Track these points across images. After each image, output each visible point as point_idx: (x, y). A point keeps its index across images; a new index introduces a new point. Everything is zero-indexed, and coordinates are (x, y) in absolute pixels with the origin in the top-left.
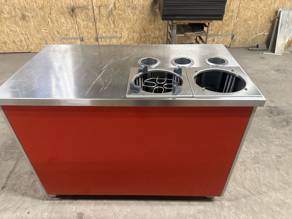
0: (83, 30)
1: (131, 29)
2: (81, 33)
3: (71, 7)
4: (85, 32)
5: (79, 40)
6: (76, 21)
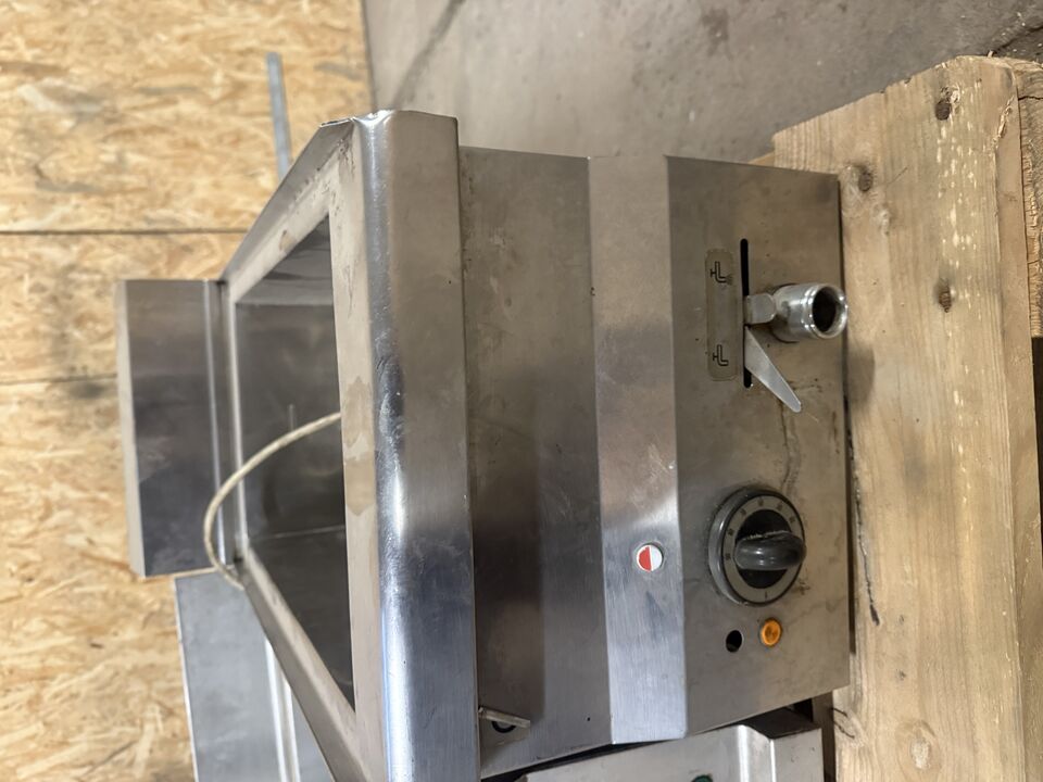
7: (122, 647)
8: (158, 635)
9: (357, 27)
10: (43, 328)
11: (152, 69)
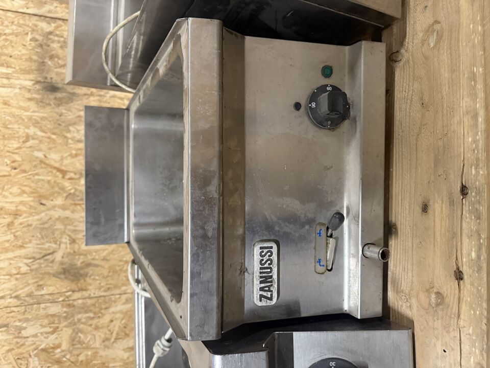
7: (54, 207)
8: (71, 204)
10: (35, 57)
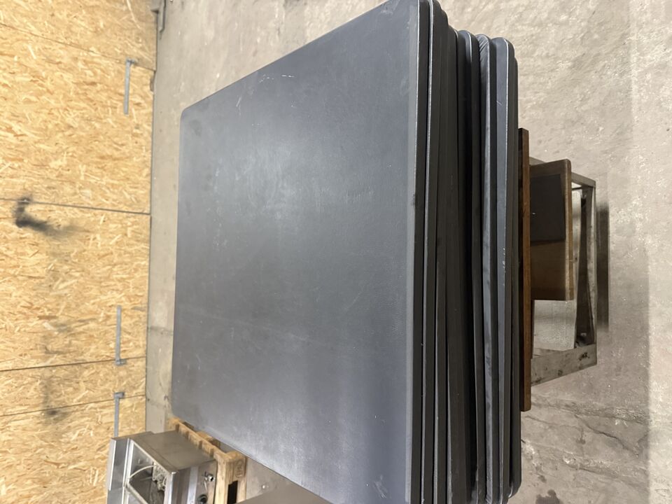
0: (100, 392)
1: (103, 284)
2: (105, 395)
3: (44, 417)
4: (102, 388)
5: (121, 402)
6: (77, 407)
9: (146, 296)
11: (83, 314)
